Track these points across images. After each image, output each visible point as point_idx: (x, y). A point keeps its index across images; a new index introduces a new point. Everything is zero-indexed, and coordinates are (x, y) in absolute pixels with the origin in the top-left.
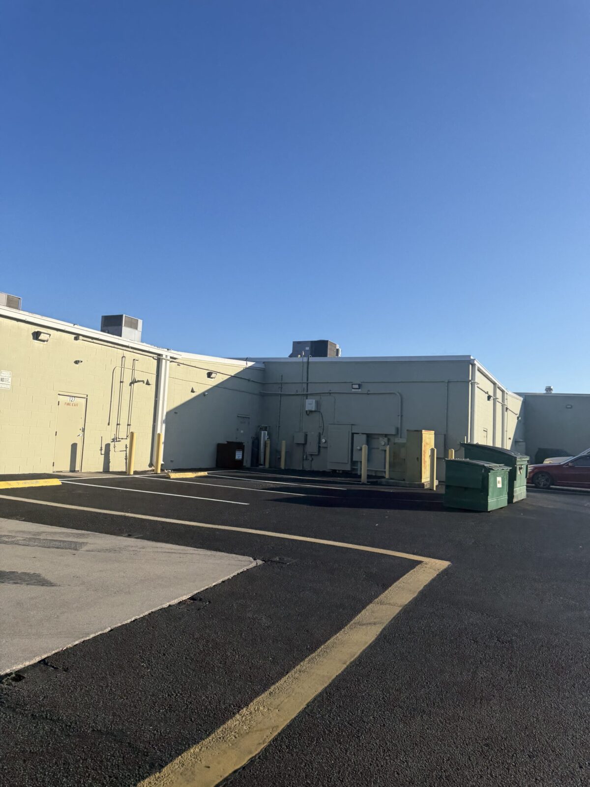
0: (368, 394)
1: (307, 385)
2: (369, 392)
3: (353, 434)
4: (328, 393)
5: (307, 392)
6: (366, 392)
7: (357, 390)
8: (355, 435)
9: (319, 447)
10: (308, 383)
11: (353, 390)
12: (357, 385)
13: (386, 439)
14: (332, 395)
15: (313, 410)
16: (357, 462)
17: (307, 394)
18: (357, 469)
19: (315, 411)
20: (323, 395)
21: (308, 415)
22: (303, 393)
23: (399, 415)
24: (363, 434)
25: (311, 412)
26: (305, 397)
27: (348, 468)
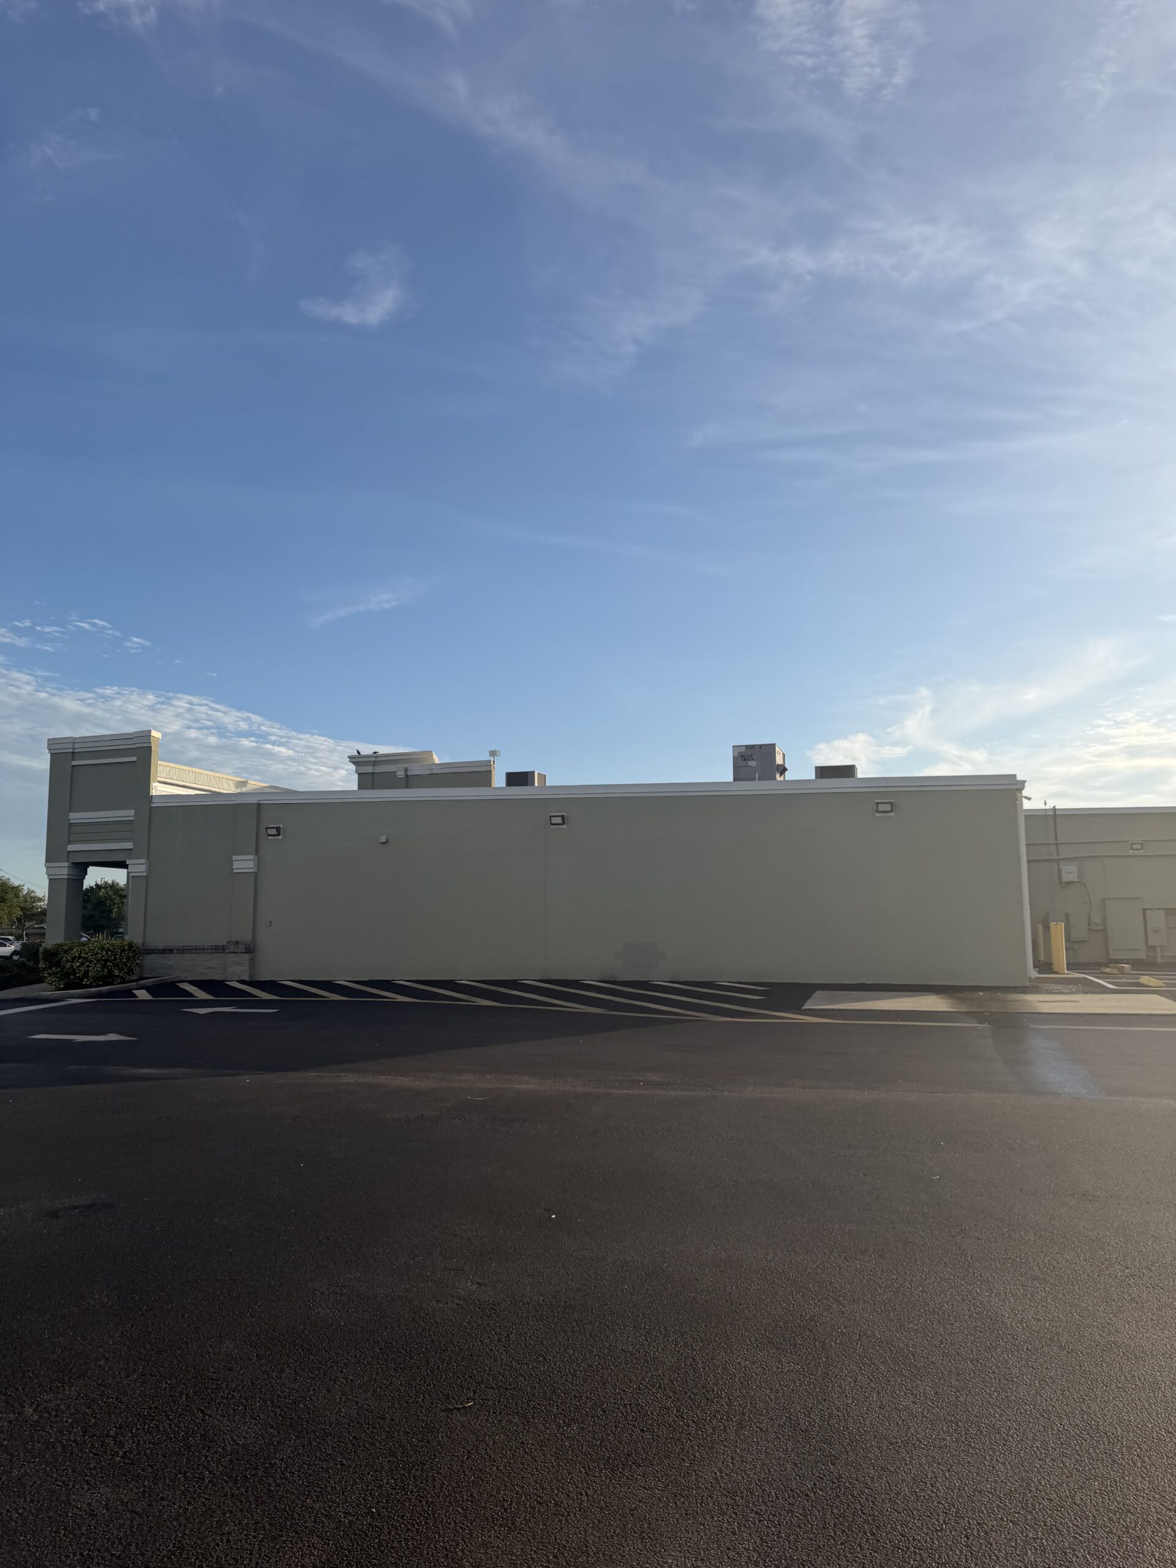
0: (1155, 856)
1: (1057, 849)
2: (1158, 854)
3: (1144, 911)
4: (1092, 857)
5: (1058, 855)
7: (1137, 851)
8: (1147, 911)
9: (1089, 929)
10: (1057, 844)
11: (1131, 851)
12: (1140, 845)
14: (1100, 859)
15: (1076, 880)
16: (1154, 948)
17: (1058, 860)
18: (1155, 957)
19: (1074, 882)
20: (1082, 859)
21: (1064, 888)
22: (1053, 858)
24: (1158, 909)
25: (1069, 883)
26: (1056, 864)
27: (1142, 955)
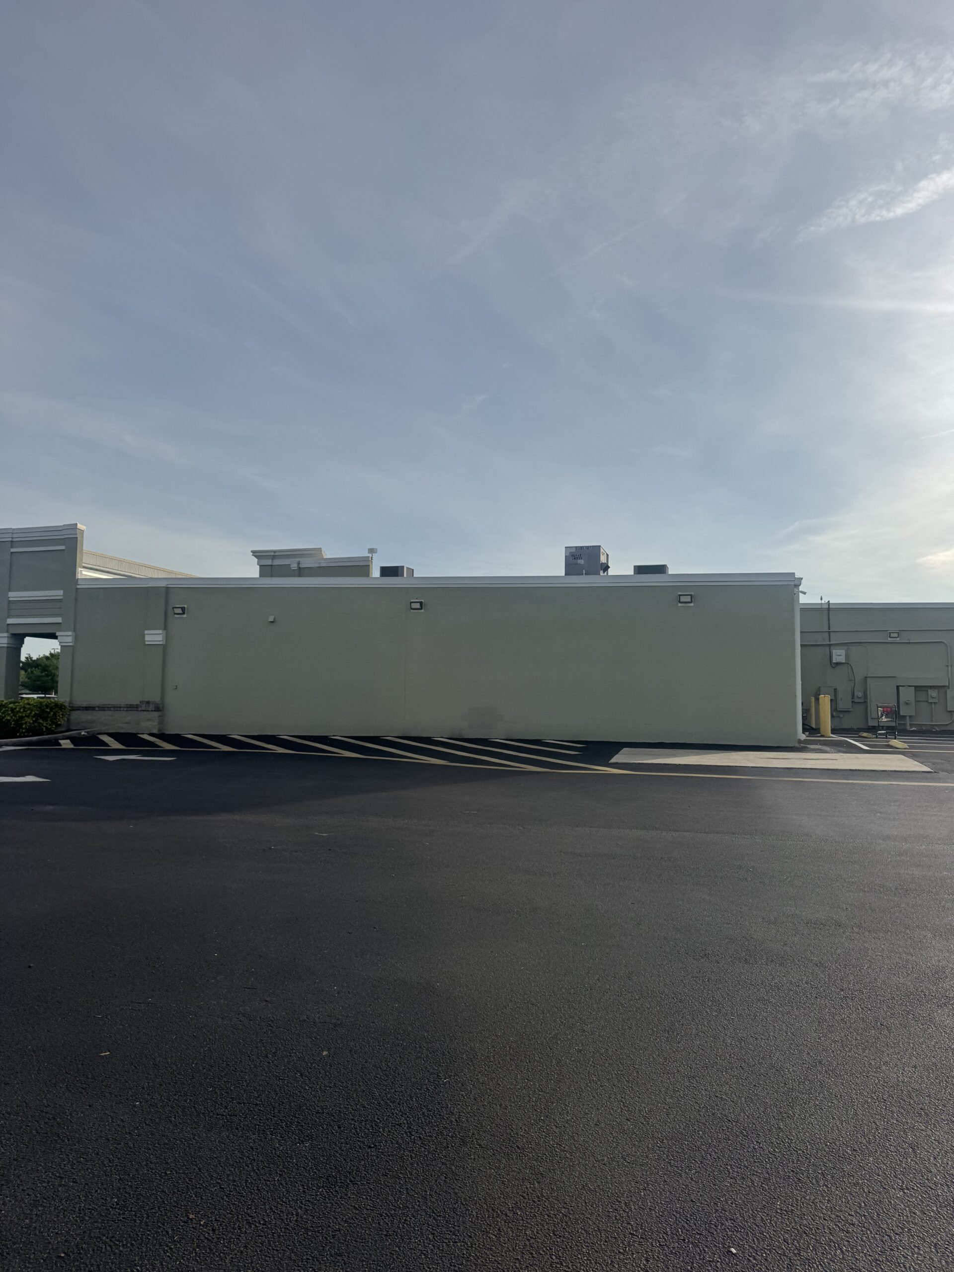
0: (909, 643)
1: (830, 636)
3: (898, 687)
4: (857, 643)
5: (830, 641)
6: (908, 641)
7: (895, 639)
8: (900, 687)
9: (852, 702)
10: (829, 632)
11: (889, 639)
12: (896, 634)
13: (937, 691)
14: (864, 645)
17: (830, 645)
18: (905, 724)
19: (842, 663)
20: (850, 645)
21: (833, 667)
22: (825, 643)
23: (947, 666)
24: (909, 686)
25: (838, 664)
26: (828, 648)
